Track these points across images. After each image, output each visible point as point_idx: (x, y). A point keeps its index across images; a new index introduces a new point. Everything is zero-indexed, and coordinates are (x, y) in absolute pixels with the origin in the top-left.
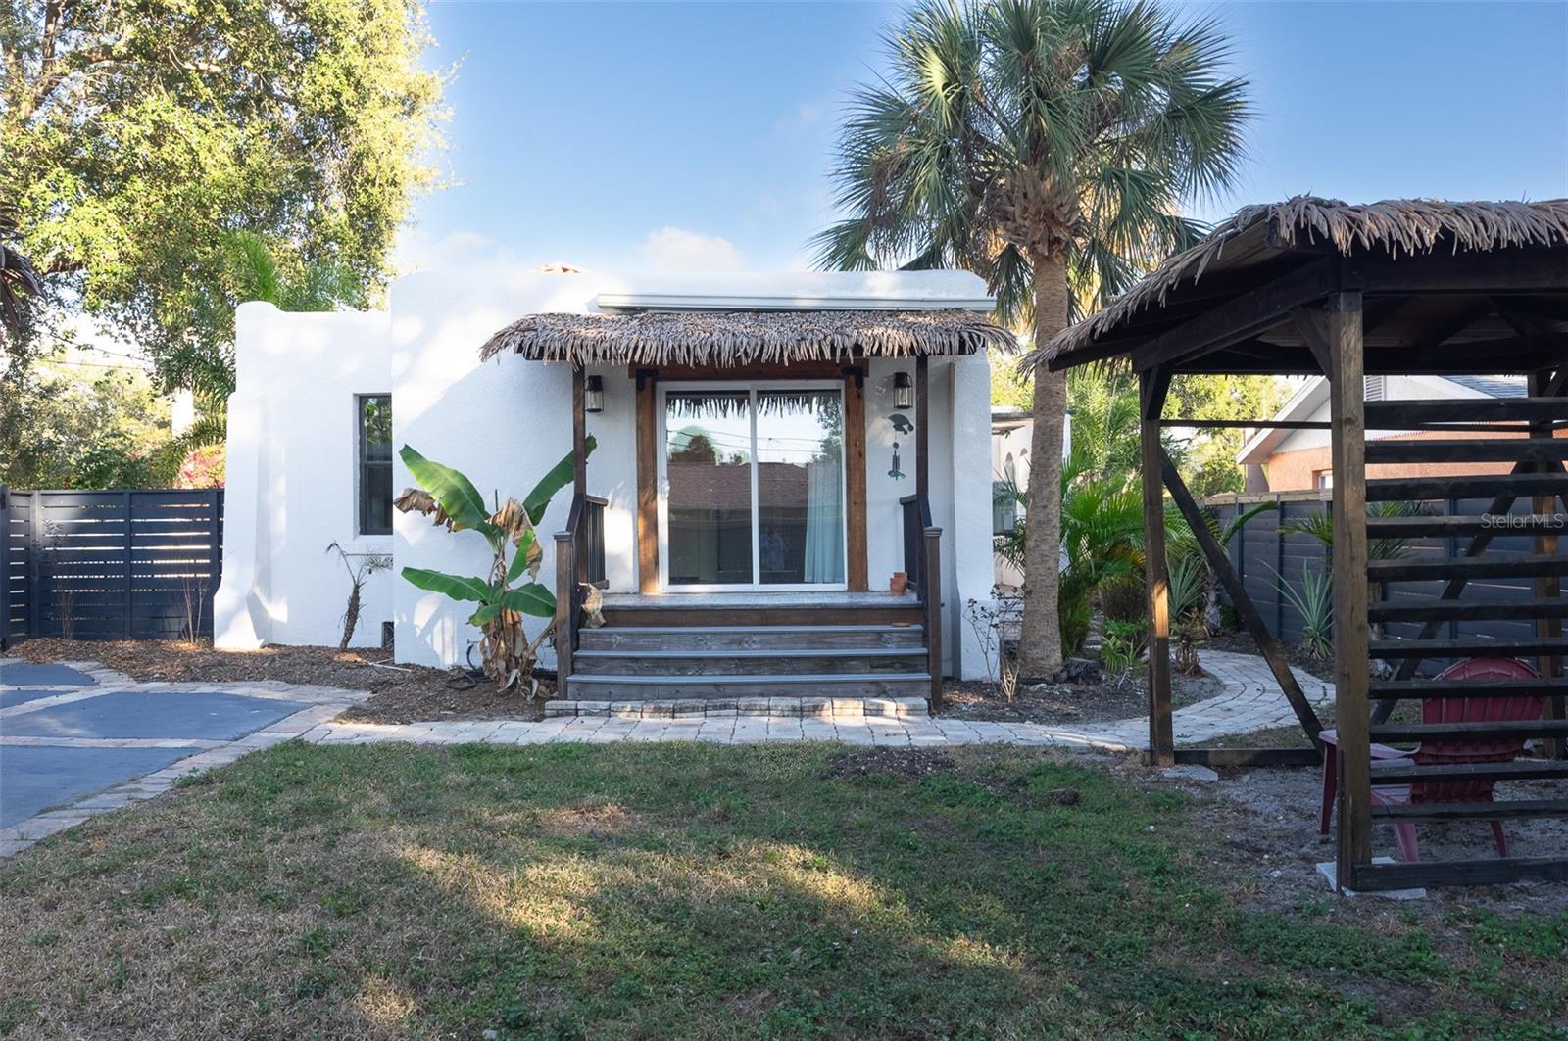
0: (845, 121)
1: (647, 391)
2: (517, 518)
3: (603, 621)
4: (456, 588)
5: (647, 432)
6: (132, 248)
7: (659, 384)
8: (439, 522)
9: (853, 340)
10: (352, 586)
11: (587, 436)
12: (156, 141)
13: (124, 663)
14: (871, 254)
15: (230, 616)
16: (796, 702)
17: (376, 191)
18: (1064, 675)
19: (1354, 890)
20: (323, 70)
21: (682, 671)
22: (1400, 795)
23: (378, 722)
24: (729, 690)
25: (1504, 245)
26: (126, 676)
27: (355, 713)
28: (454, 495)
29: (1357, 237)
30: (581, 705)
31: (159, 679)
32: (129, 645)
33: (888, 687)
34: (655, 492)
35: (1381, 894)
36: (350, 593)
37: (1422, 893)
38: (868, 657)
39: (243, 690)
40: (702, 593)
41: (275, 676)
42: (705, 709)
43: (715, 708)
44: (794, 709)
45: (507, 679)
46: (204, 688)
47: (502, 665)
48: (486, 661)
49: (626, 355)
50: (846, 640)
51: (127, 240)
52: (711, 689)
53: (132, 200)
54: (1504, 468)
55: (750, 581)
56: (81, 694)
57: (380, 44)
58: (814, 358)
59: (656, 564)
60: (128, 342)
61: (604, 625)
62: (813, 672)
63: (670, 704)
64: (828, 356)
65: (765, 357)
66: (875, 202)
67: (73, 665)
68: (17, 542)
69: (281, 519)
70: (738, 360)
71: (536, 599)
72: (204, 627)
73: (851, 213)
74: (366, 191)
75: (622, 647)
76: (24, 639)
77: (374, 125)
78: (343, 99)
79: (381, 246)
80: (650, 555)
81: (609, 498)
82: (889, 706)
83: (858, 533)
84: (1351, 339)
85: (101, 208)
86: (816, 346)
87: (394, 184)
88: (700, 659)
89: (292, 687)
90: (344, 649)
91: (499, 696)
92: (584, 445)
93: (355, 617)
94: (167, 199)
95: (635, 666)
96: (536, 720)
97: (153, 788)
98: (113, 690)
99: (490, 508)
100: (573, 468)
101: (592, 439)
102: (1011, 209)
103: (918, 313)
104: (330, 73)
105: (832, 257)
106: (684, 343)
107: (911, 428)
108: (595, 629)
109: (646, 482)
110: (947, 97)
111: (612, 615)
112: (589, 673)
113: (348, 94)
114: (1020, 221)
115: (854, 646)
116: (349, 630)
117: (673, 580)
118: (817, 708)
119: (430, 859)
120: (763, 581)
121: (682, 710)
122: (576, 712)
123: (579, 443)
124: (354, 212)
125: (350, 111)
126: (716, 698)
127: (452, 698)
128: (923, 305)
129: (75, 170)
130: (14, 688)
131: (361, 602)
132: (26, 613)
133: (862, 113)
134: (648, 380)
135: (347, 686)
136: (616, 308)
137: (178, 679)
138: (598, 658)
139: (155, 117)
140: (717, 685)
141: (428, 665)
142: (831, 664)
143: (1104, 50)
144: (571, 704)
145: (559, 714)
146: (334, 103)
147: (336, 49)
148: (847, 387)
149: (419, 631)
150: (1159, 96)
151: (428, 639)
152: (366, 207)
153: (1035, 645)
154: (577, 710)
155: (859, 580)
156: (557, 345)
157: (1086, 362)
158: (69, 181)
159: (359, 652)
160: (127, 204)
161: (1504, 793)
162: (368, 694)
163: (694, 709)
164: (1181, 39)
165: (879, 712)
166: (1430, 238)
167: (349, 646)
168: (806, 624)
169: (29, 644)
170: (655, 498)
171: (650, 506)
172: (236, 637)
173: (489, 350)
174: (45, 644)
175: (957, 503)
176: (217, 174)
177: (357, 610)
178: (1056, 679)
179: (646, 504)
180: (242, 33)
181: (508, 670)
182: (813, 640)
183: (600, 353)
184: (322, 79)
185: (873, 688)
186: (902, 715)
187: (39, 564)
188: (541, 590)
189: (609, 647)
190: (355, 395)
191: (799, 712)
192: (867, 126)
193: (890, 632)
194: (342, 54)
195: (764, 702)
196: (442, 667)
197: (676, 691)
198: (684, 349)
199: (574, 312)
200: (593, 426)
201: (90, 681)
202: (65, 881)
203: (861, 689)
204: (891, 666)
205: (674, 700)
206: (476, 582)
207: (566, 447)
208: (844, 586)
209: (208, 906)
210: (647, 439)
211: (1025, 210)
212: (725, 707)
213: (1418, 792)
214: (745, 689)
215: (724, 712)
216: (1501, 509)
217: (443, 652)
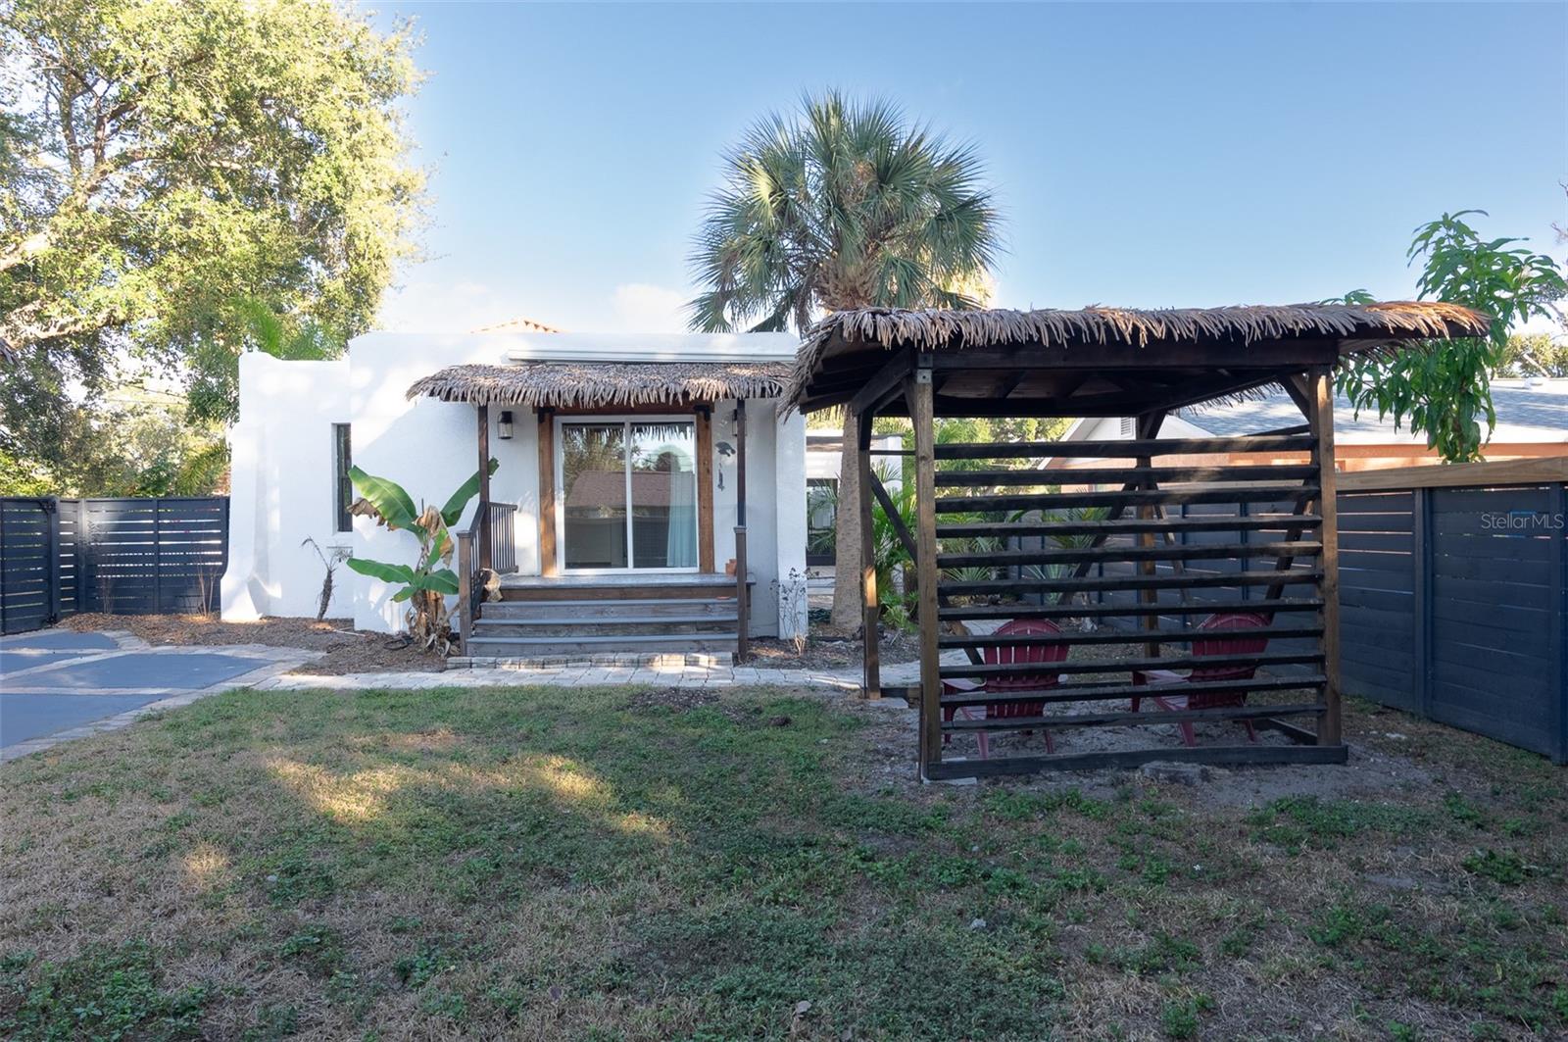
0: (708, 217)
1: (546, 424)
2: (435, 520)
3: (500, 597)
4: (387, 573)
5: (547, 454)
6: (167, 307)
7: (556, 418)
8: (381, 523)
9: (683, 387)
10: (326, 571)
11: (490, 458)
12: (186, 223)
13: (148, 632)
14: (728, 320)
15: (235, 594)
16: (635, 656)
17: (364, 263)
18: (859, 635)
19: (929, 778)
20: (318, 169)
21: (556, 633)
22: (980, 714)
23: (320, 675)
24: (589, 648)
25: (994, 342)
26: (144, 642)
27: (307, 668)
28: (389, 503)
29: (895, 337)
30: (474, 660)
31: (168, 644)
32: (155, 618)
33: (706, 644)
34: (553, 499)
35: (946, 782)
36: (325, 577)
37: (974, 780)
38: (695, 623)
39: (229, 652)
40: (588, 575)
41: (259, 640)
42: (567, 662)
43: (574, 661)
44: (632, 662)
45: (427, 641)
46: (202, 650)
47: (423, 631)
48: (411, 628)
49: (512, 398)
50: (681, 610)
51: (163, 301)
52: (575, 647)
53: (169, 270)
54: (1119, 487)
55: (626, 566)
56: (102, 655)
57: (365, 150)
58: (652, 401)
59: (555, 553)
60: (171, 379)
61: (501, 600)
62: (654, 634)
63: (541, 659)
64: (663, 399)
65: (616, 400)
66: (722, 281)
67: (108, 634)
68: (66, 539)
69: (275, 520)
70: (596, 402)
71: (448, 582)
72: (214, 604)
73: (707, 288)
74: (357, 263)
75: (512, 616)
76: (72, 614)
77: (363, 215)
78: (333, 192)
79: (371, 306)
80: (549, 547)
81: (518, 504)
82: (703, 658)
83: (707, 530)
84: (925, 402)
85: (143, 276)
86: (655, 392)
87: (379, 257)
88: (570, 625)
89: (269, 648)
90: (320, 620)
91: (419, 654)
92: (488, 466)
93: (329, 596)
94: (196, 269)
95: (520, 630)
96: (441, 672)
97: (119, 723)
98: (129, 653)
99: (419, 512)
100: (480, 482)
101: (494, 460)
102: (826, 286)
103: (747, 365)
104: (323, 172)
105: (696, 321)
106: (556, 390)
107: (733, 452)
108: (494, 603)
109: (546, 494)
110: (772, 202)
111: (507, 593)
112: (486, 636)
113: (338, 189)
114: (833, 295)
115: (686, 614)
116: (325, 605)
117: (569, 565)
118: (650, 661)
119: (291, 768)
120: (637, 565)
121: (549, 663)
122: (471, 665)
123: (484, 463)
124: (348, 279)
125: (339, 202)
126: (577, 654)
127: (386, 656)
128: (755, 359)
129: (123, 244)
130: (51, 652)
131: (333, 584)
132: (76, 593)
133: (720, 211)
134: (547, 415)
135: (311, 648)
136: (523, 360)
137: (184, 643)
138: (492, 625)
139: (183, 206)
140: (579, 644)
141: (381, 631)
142: (668, 628)
143: (887, 168)
144: (466, 659)
145: (457, 667)
146: (327, 195)
147: (329, 152)
148: (698, 420)
149: (373, 606)
150: (930, 204)
151: (380, 612)
152: (357, 276)
153: (842, 613)
154: (471, 664)
155: (707, 566)
156: (461, 391)
157: (830, 405)
158: (117, 254)
159: (331, 622)
160: (165, 273)
161: (1049, 710)
162: (325, 654)
163: (558, 662)
164: (947, 160)
165: (695, 663)
166: (945, 334)
167: (325, 616)
168: (655, 598)
169: (77, 617)
170: (553, 503)
171: (550, 509)
172: (239, 610)
173: (412, 393)
174: (90, 618)
175: (779, 506)
176: (234, 251)
177: (330, 590)
178: (854, 638)
179: (546, 508)
180: (257, 139)
181: (428, 633)
182: (656, 610)
183: (492, 397)
184: (316, 178)
185: (695, 645)
186: (713, 665)
187: (87, 558)
188: (450, 574)
189: (503, 616)
190: (333, 424)
191: (637, 664)
192: (724, 222)
193: (714, 604)
194: (333, 157)
195: (612, 656)
196: (390, 633)
197: (549, 648)
198: (556, 394)
199: (487, 363)
200: (495, 450)
201: (114, 645)
202: (17, 786)
203: (686, 646)
204: (711, 629)
205: (543, 656)
206: (405, 569)
207: (473, 468)
208: (696, 570)
209: (111, 801)
210: (547, 459)
211: (836, 287)
212: (581, 660)
213: (991, 713)
214: (599, 647)
215: (581, 664)
216: (1115, 515)
217: (392, 621)
